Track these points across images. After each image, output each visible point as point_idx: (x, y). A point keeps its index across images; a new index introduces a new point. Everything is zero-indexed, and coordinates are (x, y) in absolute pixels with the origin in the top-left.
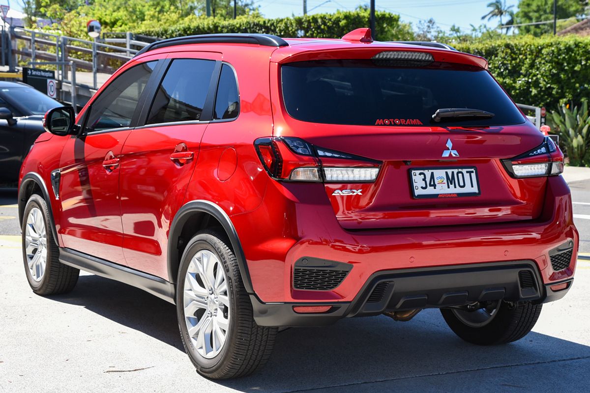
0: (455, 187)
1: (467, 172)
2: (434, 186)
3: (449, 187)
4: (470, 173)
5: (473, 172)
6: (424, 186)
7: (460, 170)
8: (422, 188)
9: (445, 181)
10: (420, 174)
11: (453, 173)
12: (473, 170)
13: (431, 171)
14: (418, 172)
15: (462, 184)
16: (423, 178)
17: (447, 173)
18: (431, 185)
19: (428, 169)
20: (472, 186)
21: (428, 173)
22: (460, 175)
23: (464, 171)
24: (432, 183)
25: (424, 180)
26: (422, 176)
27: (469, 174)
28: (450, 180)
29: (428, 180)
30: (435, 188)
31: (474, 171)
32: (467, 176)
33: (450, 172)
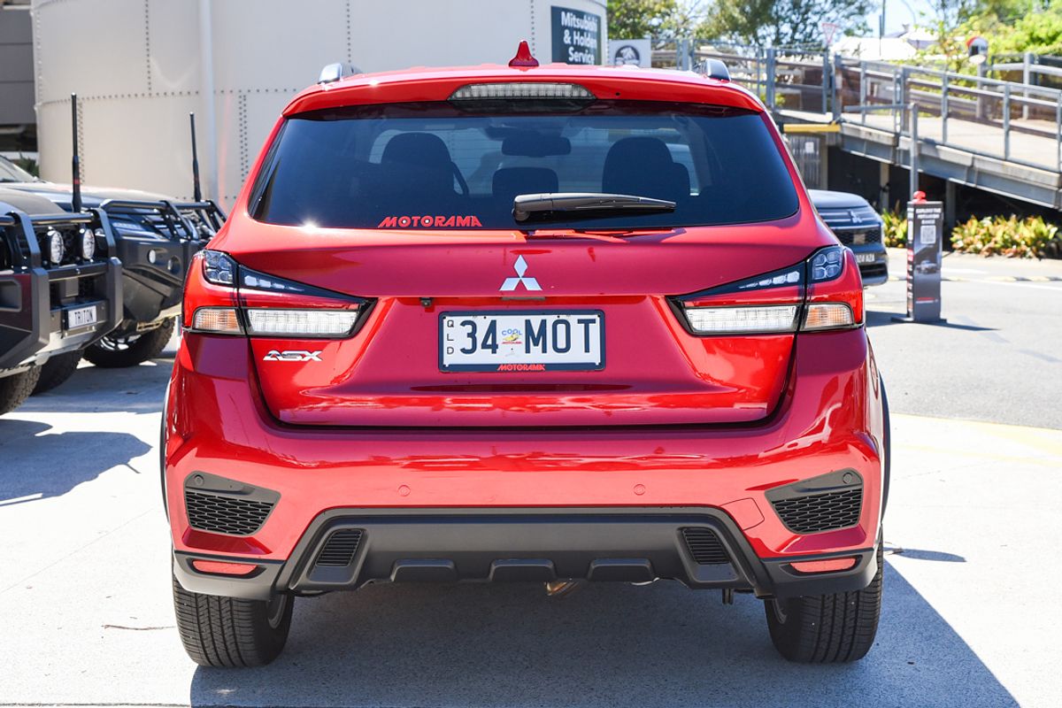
0: (544, 351)
1: (580, 321)
2: (494, 348)
3: (528, 351)
4: (587, 323)
5: (593, 321)
6: (469, 347)
7: (563, 317)
8: (464, 351)
9: (522, 338)
10: (464, 324)
11: (544, 323)
12: (595, 317)
13: (490, 318)
14: (458, 320)
15: (562, 344)
16: (470, 331)
17: (528, 323)
18: (484, 346)
19: (485, 313)
20: (587, 350)
21: (483, 323)
22: (561, 328)
23: (573, 319)
24: (490, 342)
25: (472, 335)
26: (469, 328)
27: (583, 325)
28: (534, 338)
29: (480, 336)
30: (494, 352)
31: (598, 320)
32: (577, 331)
33: (536, 321)
